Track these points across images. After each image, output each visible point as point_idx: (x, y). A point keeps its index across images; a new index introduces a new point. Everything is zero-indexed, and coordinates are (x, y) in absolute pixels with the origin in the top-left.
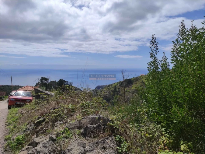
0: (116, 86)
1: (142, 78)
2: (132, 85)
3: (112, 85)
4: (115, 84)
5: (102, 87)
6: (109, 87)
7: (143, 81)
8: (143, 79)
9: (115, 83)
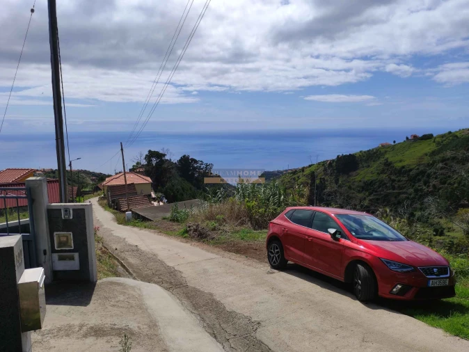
0: (313, 172)
1: (386, 152)
2: (358, 171)
3: (303, 170)
4: (313, 169)
5: (276, 175)
6: (296, 176)
7: (387, 160)
8: (387, 156)
9: (312, 165)
